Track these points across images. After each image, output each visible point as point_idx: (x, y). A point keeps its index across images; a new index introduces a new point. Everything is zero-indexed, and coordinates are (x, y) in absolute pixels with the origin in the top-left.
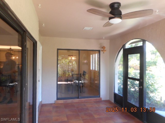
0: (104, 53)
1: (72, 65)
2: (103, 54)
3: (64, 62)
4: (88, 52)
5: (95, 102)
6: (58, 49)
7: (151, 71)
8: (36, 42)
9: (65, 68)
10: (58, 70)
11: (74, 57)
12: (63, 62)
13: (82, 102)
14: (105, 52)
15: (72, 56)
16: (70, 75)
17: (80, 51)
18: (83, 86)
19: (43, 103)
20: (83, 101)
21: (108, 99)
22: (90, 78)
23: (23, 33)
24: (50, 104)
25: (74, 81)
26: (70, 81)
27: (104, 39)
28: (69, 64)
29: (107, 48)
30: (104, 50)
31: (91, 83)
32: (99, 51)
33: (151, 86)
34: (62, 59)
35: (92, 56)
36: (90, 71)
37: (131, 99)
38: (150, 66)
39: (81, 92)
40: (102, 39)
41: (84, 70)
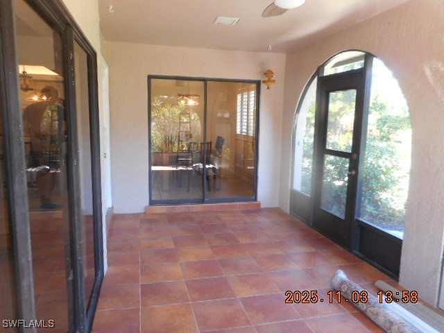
0: (268, 88)
1: (190, 123)
2: (268, 90)
3: (167, 114)
4: (231, 86)
5: (243, 212)
6: (150, 77)
7: (400, 142)
8: (95, 54)
9: (171, 132)
10: (152, 135)
11: (195, 100)
12: (164, 115)
13: (213, 212)
14: (272, 86)
15: (188, 96)
16: (184, 149)
17: (208, 82)
18: (215, 177)
19: (116, 212)
20: (215, 210)
21: (276, 205)
22: (236, 157)
23: (66, 29)
24: (134, 214)
25: (194, 165)
26: (183, 164)
27: (270, 51)
28: (180, 119)
29: (279, 75)
30: (269, 81)
31: (236, 168)
32: (258, 83)
33: (384, 174)
34: (163, 105)
35: (242, 98)
36: (236, 138)
37: (332, 205)
38: (399, 128)
39: (209, 190)
40: (265, 50)
41: (220, 135)
